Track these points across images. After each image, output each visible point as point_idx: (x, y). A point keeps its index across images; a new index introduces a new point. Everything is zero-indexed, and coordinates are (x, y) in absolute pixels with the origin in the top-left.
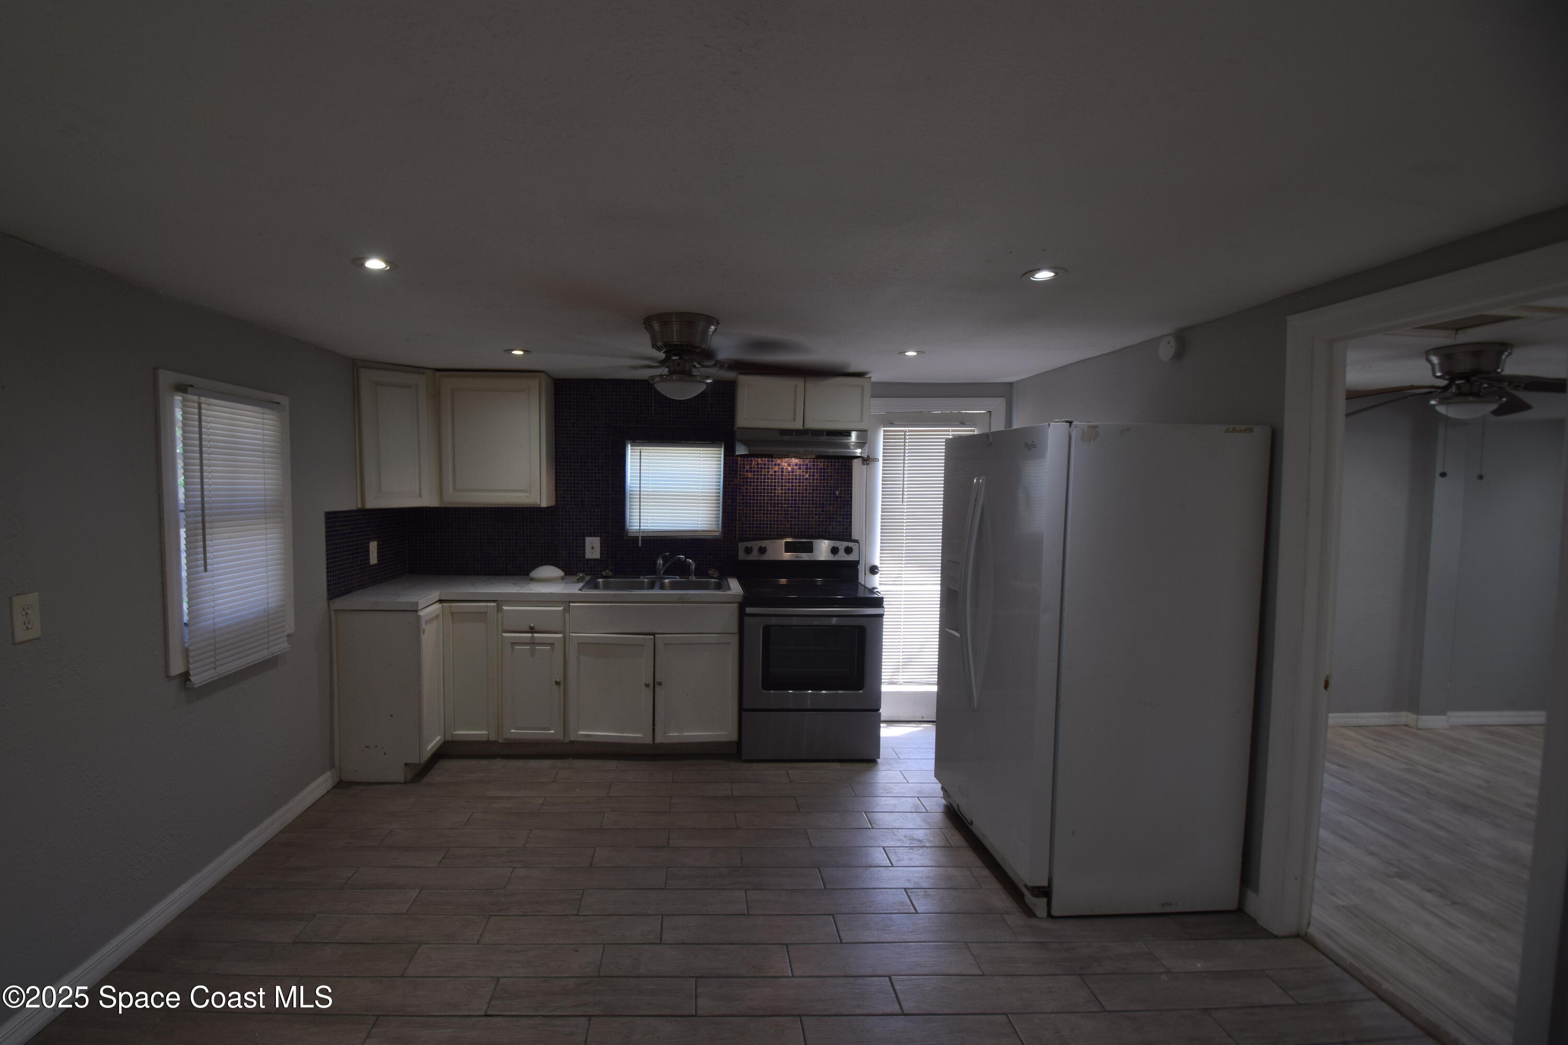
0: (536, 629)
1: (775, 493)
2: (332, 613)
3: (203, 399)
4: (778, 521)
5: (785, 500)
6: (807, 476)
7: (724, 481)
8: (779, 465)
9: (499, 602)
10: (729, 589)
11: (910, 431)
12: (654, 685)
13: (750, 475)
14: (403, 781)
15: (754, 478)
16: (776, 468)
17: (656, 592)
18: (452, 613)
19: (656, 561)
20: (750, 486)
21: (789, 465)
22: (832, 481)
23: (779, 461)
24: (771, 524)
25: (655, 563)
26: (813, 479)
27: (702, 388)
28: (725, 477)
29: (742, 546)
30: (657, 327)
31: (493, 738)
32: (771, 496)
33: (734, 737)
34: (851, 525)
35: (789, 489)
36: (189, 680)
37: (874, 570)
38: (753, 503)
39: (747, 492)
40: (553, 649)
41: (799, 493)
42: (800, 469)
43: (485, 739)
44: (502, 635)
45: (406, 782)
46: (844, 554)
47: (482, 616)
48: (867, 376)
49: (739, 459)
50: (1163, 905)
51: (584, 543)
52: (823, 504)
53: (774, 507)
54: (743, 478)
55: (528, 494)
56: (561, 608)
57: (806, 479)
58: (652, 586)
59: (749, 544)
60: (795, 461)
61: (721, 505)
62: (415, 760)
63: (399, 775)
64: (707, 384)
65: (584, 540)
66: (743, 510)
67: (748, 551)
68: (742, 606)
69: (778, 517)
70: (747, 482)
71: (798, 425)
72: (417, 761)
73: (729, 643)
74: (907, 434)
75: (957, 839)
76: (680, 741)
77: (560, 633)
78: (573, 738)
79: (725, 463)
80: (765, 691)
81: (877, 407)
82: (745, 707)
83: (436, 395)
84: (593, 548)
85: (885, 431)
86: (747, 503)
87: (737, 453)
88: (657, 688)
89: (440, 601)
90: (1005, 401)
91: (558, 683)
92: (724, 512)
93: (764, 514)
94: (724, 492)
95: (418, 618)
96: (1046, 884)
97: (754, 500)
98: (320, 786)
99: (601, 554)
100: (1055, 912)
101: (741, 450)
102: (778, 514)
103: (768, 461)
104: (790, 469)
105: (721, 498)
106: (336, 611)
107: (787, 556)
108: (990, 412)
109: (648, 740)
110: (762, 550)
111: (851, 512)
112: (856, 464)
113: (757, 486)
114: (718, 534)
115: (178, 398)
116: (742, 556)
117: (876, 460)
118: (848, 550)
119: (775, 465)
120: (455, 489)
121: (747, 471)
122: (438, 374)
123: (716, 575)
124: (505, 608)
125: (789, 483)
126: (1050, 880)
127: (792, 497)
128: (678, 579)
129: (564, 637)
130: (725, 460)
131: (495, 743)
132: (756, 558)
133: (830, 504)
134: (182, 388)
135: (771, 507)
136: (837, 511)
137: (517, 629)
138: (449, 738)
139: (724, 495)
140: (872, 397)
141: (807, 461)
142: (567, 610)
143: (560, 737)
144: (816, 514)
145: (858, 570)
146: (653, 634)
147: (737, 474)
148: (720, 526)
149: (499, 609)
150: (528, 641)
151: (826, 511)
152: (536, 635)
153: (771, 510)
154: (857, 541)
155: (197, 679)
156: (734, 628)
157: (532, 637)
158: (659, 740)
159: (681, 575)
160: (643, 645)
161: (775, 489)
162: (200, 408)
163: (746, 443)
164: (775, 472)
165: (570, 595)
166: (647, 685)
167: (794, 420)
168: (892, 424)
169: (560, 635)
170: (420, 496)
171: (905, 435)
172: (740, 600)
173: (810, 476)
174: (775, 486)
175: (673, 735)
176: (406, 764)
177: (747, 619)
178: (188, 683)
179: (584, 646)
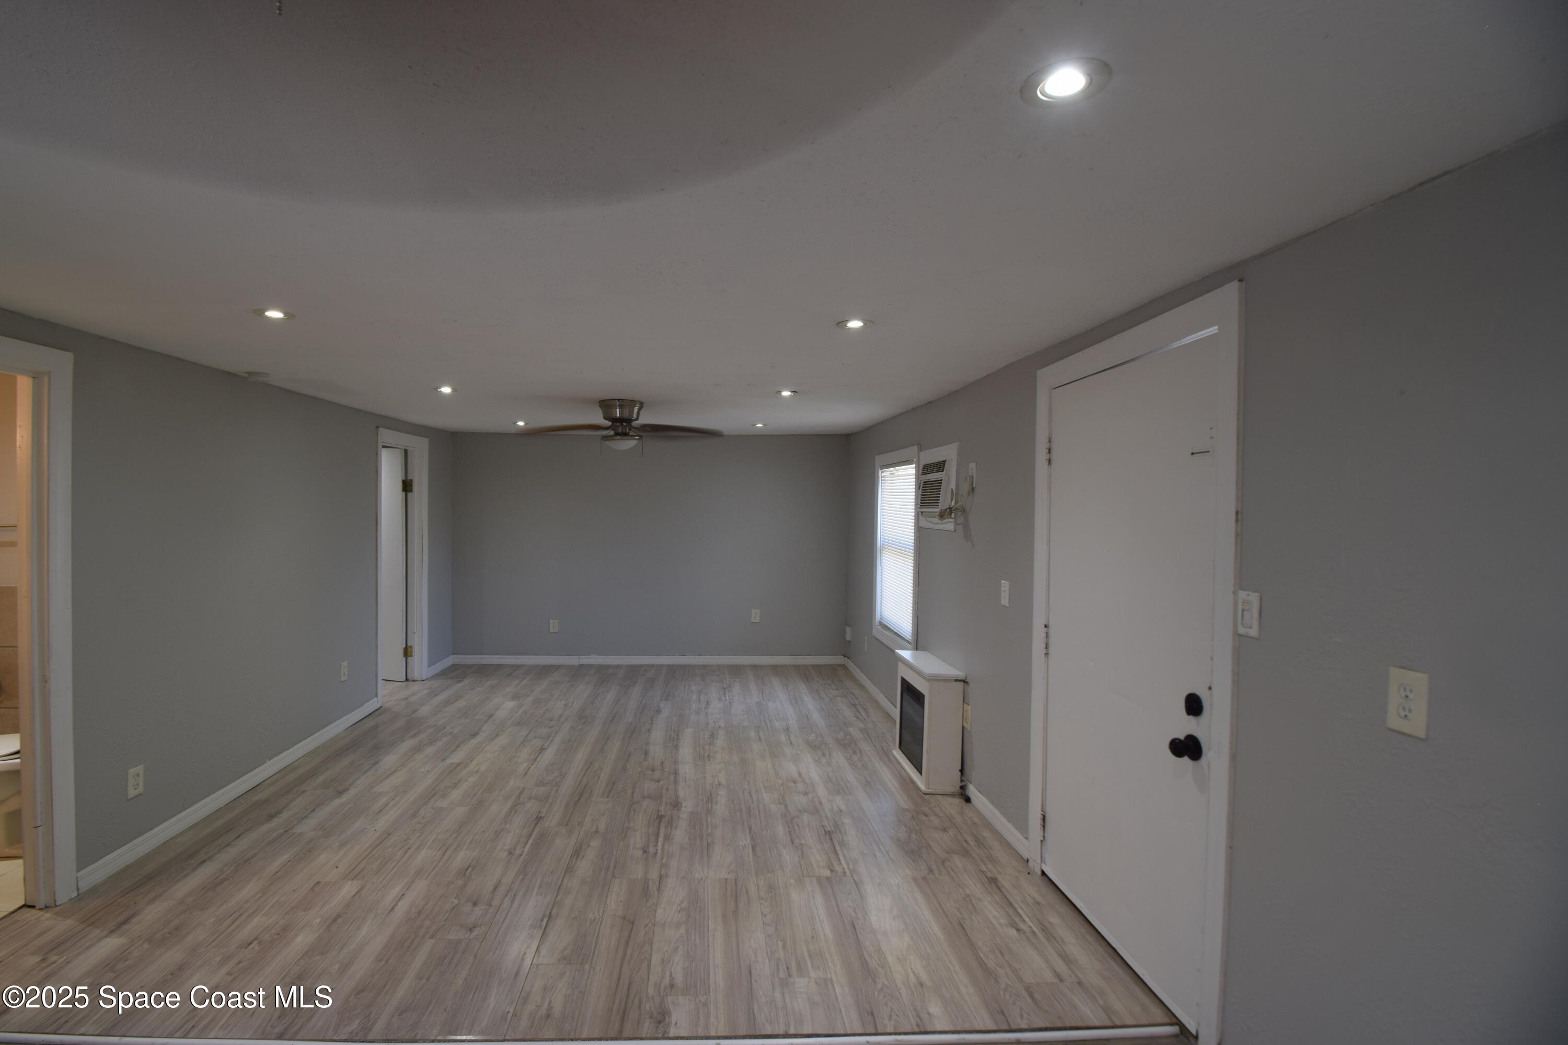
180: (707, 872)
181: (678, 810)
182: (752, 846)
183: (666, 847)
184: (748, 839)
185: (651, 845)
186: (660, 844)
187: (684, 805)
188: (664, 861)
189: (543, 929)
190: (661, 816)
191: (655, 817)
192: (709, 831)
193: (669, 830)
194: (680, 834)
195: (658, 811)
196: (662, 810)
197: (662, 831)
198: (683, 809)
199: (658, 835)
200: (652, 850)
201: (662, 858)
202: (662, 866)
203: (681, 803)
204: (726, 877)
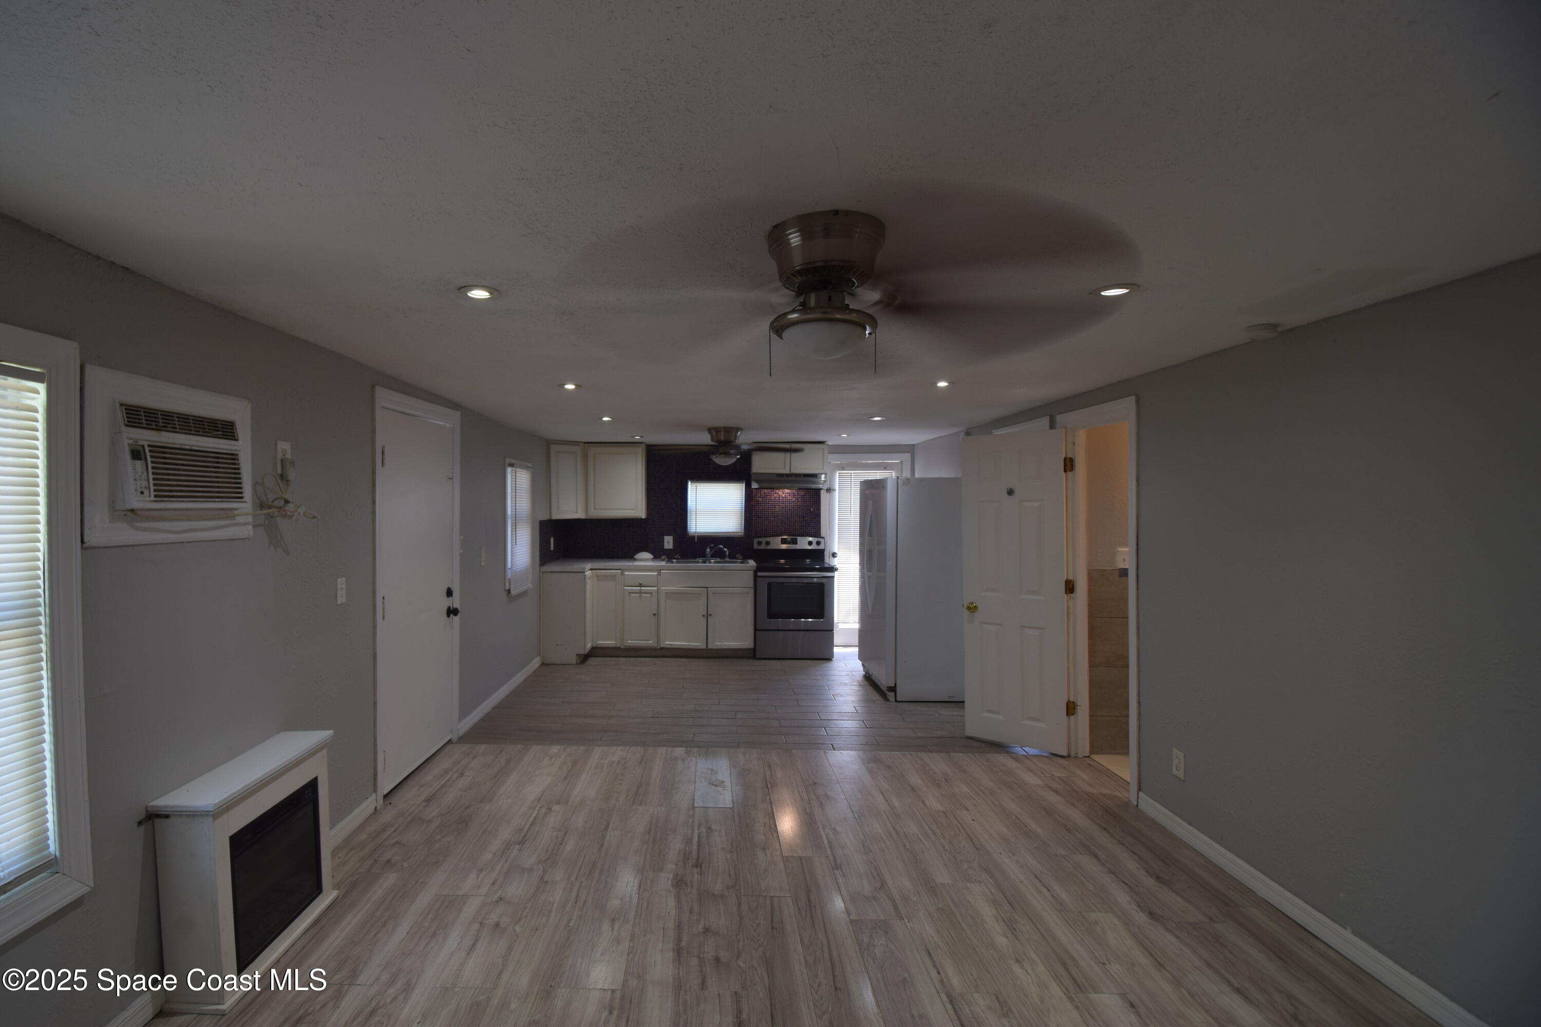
0: (643, 584)
1: (775, 510)
2: (541, 574)
3: (518, 469)
4: (777, 526)
5: (781, 514)
6: (794, 500)
7: (745, 503)
8: (777, 493)
9: (622, 570)
10: (748, 563)
11: (854, 473)
12: (707, 616)
13: (760, 499)
14: (575, 663)
15: (762, 501)
16: (776, 495)
17: (707, 564)
18: (597, 576)
19: (706, 550)
20: (761, 506)
21: (783, 493)
22: (809, 503)
23: (777, 491)
24: (773, 528)
25: (705, 551)
26: (798, 502)
27: (735, 460)
28: (746, 501)
29: (756, 541)
30: (714, 433)
31: (618, 645)
32: (773, 512)
33: (751, 646)
34: (820, 529)
35: (783, 508)
36: (510, 593)
37: (834, 555)
38: (762, 516)
39: (758, 510)
40: (651, 596)
41: (789, 510)
42: (790, 495)
43: (614, 646)
44: (624, 589)
45: (577, 664)
46: (816, 545)
47: (613, 578)
48: (827, 443)
49: (754, 490)
50: (950, 697)
51: (663, 540)
52: (804, 516)
53: (775, 518)
54: (756, 501)
55: (635, 511)
56: (656, 573)
57: (794, 501)
58: (704, 562)
59: (760, 540)
60: (787, 491)
61: (743, 517)
62: (582, 652)
63: (573, 660)
64: (737, 458)
65: (663, 538)
66: (756, 520)
67: (760, 543)
68: (755, 572)
69: (777, 524)
70: (758, 503)
71: (787, 471)
72: (583, 653)
73: (748, 593)
74: (853, 475)
75: (870, 689)
76: (722, 647)
77: (655, 587)
78: (662, 646)
79: (746, 493)
80: (769, 620)
81: (834, 459)
82: (757, 628)
83: (585, 456)
84: (668, 542)
85: (839, 473)
86: (758, 516)
87: (753, 487)
88: (709, 617)
89: (591, 569)
90: (910, 456)
91: (654, 615)
92: (745, 521)
93: (769, 522)
94: (745, 509)
95: (585, 576)
96: (894, 685)
97: (762, 514)
98: (536, 663)
99: (673, 546)
100: (898, 699)
101: (755, 485)
102: (777, 522)
103: (771, 491)
104: (784, 496)
105: (743, 513)
106: (543, 572)
107: (784, 546)
108: (902, 462)
109: (704, 647)
110: (768, 543)
111: (820, 520)
112: (823, 493)
113: (765, 505)
114: (741, 534)
115: (509, 470)
116: (756, 546)
117: (834, 490)
118: (818, 543)
119: (775, 493)
120: (595, 508)
121: (759, 497)
122: (586, 445)
123: (740, 558)
124: (626, 573)
125: (783, 504)
126: (895, 684)
127: (785, 512)
128: (719, 560)
129: (658, 590)
130: (746, 490)
131: (619, 648)
132: (764, 548)
133: (808, 516)
134: (511, 465)
135: (773, 518)
136: (812, 520)
137: (632, 585)
138: (594, 645)
139: (745, 511)
140: (829, 453)
141: (794, 491)
142: (659, 574)
143: (655, 645)
144: (799, 522)
145: (824, 555)
146: (707, 588)
147: (752, 499)
148: (743, 529)
149: (622, 574)
150: (638, 592)
151: (806, 520)
152: (642, 588)
153: (773, 520)
154: (823, 538)
155: (513, 592)
156: (752, 585)
157: (641, 589)
158: (710, 647)
159: (720, 558)
160: (701, 594)
161: (775, 508)
162: (516, 474)
163: (757, 481)
164: (775, 497)
165: (660, 566)
166: (703, 616)
167: (785, 468)
168: (843, 469)
169: (656, 588)
170: (577, 512)
171: (851, 475)
172: (755, 569)
173: (796, 499)
174: (775, 506)
175: (718, 643)
176: (577, 654)
177: (758, 579)
178: (510, 594)
179: (669, 594)
180: (654, 811)
181: (677, 874)
182: (607, 830)
183: (690, 832)
184: (608, 836)
185: (705, 834)
186: (696, 835)
187: (670, 882)
188: (691, 820)
189: (768, 782)
190: (697, 867)
191: (703, 865)
192: (645, 847)
193: (687, 849)
194: (676, 844)
195: (701, 874)
196: (696, 876)
197: (695, 847)
198: (671, 876)
199: (699, 845)
200: (703, 830)
201: (693, 822)
202: (693, 816)
203: (673, 885)
204: (640, 807)
